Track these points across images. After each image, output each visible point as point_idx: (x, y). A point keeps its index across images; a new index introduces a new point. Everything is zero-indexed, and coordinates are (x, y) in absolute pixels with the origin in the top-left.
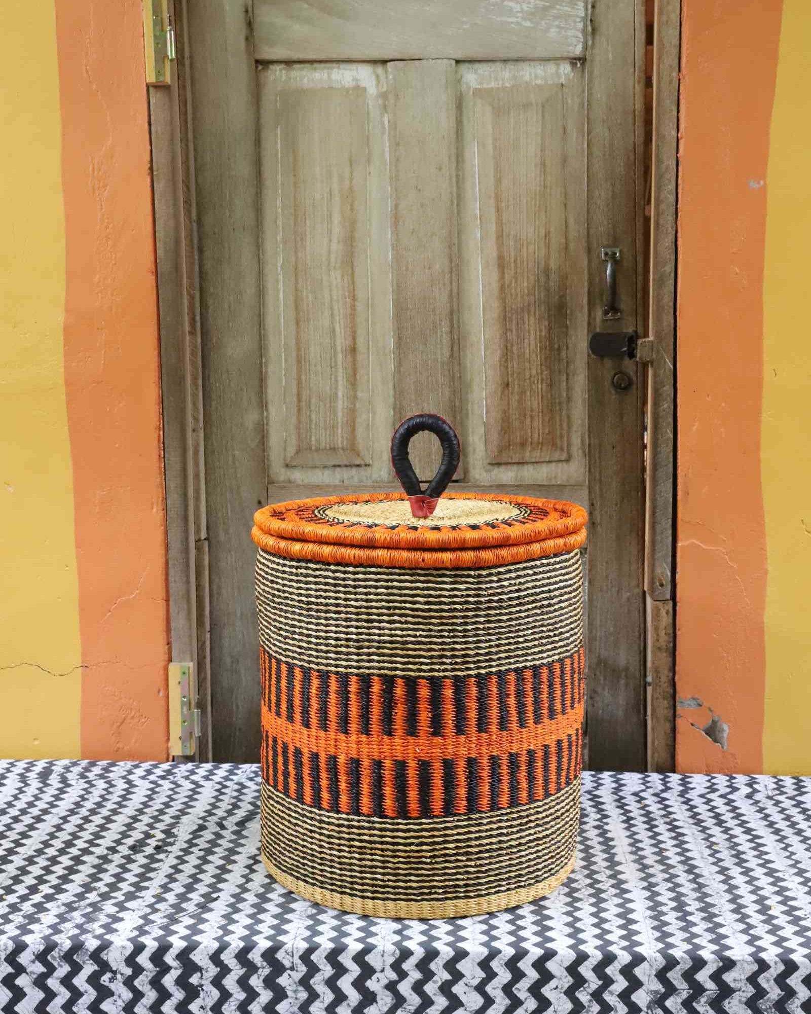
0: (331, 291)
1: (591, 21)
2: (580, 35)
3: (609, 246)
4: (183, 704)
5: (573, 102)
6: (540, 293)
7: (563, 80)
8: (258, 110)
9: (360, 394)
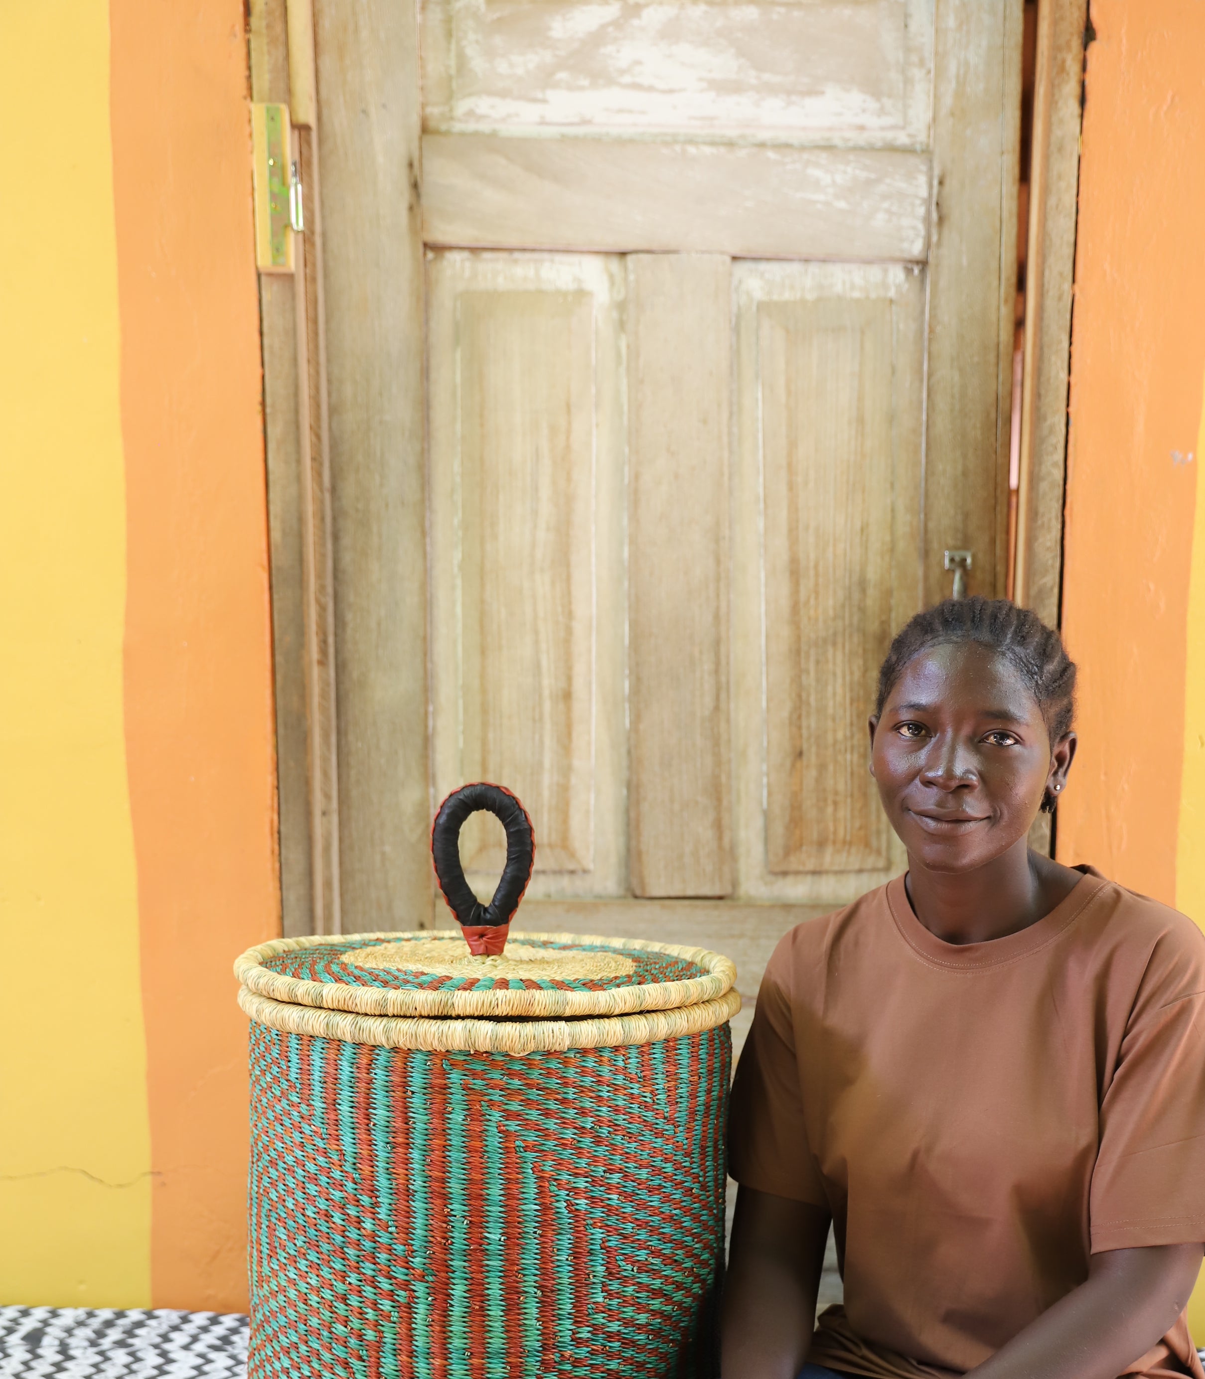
0: (535, 604)
1: (937, 204)
2: (921, 227)
3: (956, 548)
5: (906, 327)
6: (852, 615)
7: (892, 293)
8: (427, 321)
9: (577, 763)
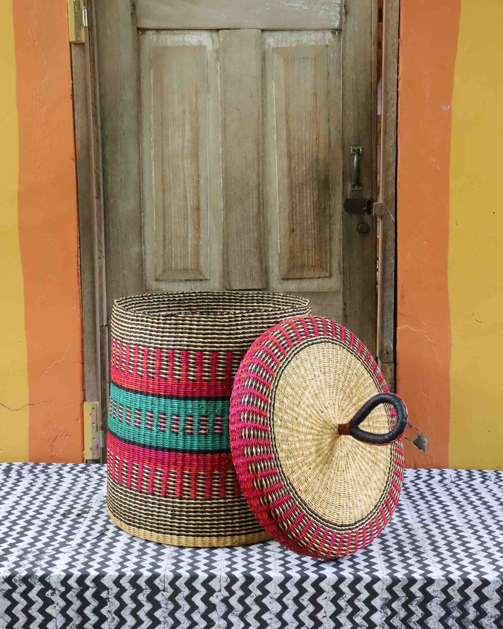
0: (184, 171)
1: (345, 6)
2: (338, 15)
3: (355, 145)
4: (93, 427)
5: (333, 56)
6: (313, 173)
7: (327, 43)
8: (139, 59)
9: (202, 236)
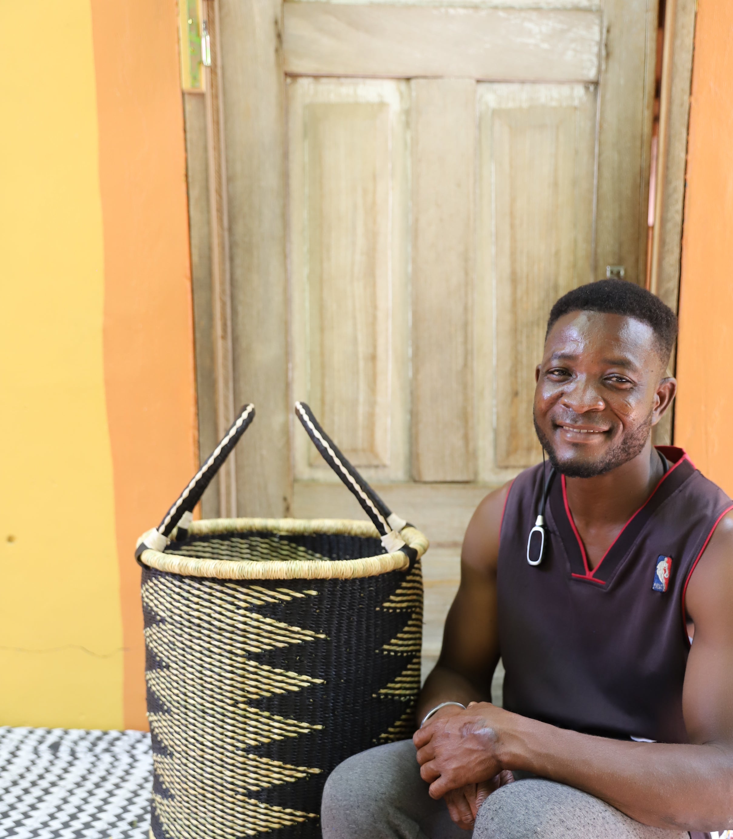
0: (354, 300)
1: (606, 45)
2: (595, 60)
3: (614, 265)
5: (585, 124)
7: (576, 103)
8: (287, 123)
9: (380, 399)
